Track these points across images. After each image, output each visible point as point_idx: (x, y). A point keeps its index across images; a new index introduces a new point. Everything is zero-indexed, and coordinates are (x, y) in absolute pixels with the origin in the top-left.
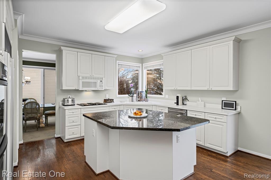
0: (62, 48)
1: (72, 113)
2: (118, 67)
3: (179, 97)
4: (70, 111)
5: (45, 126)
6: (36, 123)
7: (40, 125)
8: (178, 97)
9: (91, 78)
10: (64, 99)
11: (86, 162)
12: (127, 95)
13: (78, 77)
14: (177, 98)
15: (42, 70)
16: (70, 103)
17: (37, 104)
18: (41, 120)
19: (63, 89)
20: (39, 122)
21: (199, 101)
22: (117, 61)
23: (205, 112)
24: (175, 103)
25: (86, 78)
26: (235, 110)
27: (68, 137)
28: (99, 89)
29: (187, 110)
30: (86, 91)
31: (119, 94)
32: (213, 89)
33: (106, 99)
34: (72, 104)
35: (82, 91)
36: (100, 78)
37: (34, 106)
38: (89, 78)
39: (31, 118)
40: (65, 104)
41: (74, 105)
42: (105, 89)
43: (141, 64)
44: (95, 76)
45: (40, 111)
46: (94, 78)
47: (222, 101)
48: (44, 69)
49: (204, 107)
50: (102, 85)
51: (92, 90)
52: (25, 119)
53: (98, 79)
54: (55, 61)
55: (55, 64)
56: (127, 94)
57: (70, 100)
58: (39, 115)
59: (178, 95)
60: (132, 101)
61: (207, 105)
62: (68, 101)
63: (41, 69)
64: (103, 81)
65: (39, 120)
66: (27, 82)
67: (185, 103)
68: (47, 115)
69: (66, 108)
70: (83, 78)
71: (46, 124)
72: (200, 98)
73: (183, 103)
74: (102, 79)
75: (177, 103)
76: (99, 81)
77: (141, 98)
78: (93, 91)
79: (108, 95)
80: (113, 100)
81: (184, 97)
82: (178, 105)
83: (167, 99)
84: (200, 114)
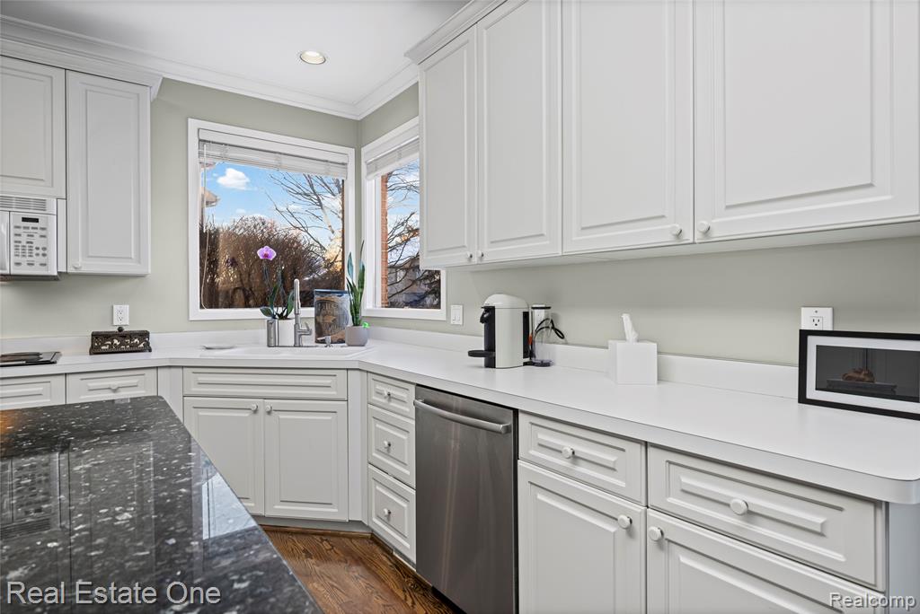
2: (200, 154)
3: (497, 312)
8: (489, 317)
12: (256, 313)
14: (482, 320)
21: (624, 339)
22: (193, 124)
23: (646, 444)
24: (473, 354)
28: (17, 270)
29: (516, 412)
31: (204, 304)
33: (106, 330)
36: (23, 203)
42: (71, 270)
43: (351, 152)
47: (804, 335)
49: (660, 379)
50: (38, 243)
53: (6, 203)
56: (257, 306)
59: (490, 302)
60: (272, 342)
64: (52, 223)
67: (542, 351)
72: (626, 317)
73: (527, 353)
74: (41, 204)
75: (488, 355)
77: (337, 324)
79: (126, 308)
80: (144, 335)
81: (538, 316)
82: (491, 364)
83: (456, 330)
84: (608, 457)
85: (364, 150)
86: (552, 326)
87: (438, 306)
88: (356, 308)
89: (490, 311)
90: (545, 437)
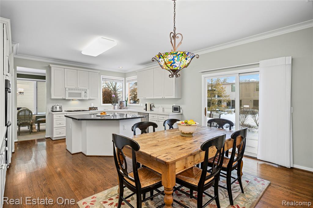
0: (51, 65)
1: (59, 117)
4: (58, 116)
5: (38, 131)
6: (29, 129)
7: (33, 131)
8: (146, 105)
9: (76, 90)
10: (53, 107)
11: (66, 149)
12: (111, 104)
13: (65, 88)
15: (35, 82)
16: (58, 109)
17: (30, 112)
18: (33, 126)
19: (52, 98)
20: (32, 128)
21: (160, 107)
22: (102, 76)
24: (144, 109)
25: (72, 89)
26: (179, 112)
27: (55, 136)
28: (84, 99)
29: (149, 114)
30: (73, 100)
31: (103, 103)
32: (165, 98)
33: (91, 107)
34: (60, 110)
35: (69, 100)
36: (85, 90)
37: (27, 113)
38: (74, 90)
39: (25, 124)
40: (54, 111)
41: (62, 111)
42: (90, 99)
43: (124, 78)
44: (80, 88)
45: (33, 118)
46: (79, 90)
47: (173, 106)
48: (37, 81)
49: (163, 111)
50: (86, 95)
51: (78, 100)
52: (19, 124)
53: (83, 90)
54: (45, 74)
55: (45, 76)
57: (58, 107)
58: (31, 121)
60: (114, 109)
61: (165, 110)
62: (56, 108)
63: (33, 81)
64: (88, 92)
65: (32, 125)
66: (20, 93)
67: (152, 109)
68: (39, 123)
69: (54, 113)
70: (69, 89)
71: (38, 130)
72: (160, 105)
73: (151, 109)
74: (87, 90)
76: (83, 92)
77: (123, 106)
78: (80, 100)
79: (93, 104)
80: (97, 108)
81: (152, 105)
82: (146, 110)
83: (142, 107)
84: (155, 116)
85: (126, 78)
86: (153, 106)
87: (139, 104)
88: (126, 104)
89: (146, 104)
90: (151, 115)
